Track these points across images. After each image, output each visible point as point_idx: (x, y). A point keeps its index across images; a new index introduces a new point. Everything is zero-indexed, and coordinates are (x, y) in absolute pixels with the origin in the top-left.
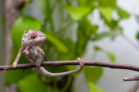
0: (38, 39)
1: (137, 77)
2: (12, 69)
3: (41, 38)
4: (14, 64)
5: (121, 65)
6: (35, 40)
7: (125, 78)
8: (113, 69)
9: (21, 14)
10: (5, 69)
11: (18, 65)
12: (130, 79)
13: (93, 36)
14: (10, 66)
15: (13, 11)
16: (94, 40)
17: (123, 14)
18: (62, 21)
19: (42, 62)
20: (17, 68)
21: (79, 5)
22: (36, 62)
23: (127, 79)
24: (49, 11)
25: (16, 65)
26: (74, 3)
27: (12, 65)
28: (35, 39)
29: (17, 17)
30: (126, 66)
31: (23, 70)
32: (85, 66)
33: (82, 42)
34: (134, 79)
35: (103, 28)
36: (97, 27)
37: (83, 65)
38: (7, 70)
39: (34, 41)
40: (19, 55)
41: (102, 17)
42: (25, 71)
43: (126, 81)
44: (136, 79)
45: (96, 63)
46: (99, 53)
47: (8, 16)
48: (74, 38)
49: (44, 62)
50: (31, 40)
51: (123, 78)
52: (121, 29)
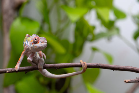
0: (39, 45)
1: (138, 79)
2: (15, 71)
3: (42, 44)
4: (16, 66)
5: (123, 67)
6: (37, 46)
7: (126, 80)
8: (115, 71)
9: (19, 15)
10: (7, 72)
11: (20, 68)
12: (132, 81)
13: (90, 36)
14: (12, 69)
15: (11, 12)
16: (92, 40)
17: (120, 15)
18: (60, 21)
19: (44, 64)
20: (19, 71)
21: (76, 6)
22: (39, 64)
23: (129, 81)
24: (46, 12)
25: (18, 67)
26: (72, 4)
27: (14, 68)
28: (36, 44)
29: (15, 19)
30: (128, 67)
31: (26, 73)
32: (87, 68)
33: (79, 43)
34: (135, 81)
35: (100, 29)
36: (94, 27)
37: (85, 68)
38: (9, 72)
39: (35, 46)
40: (21, 58)
41: (99, 17)
42: (27, 73)
43: (127, 83)
44: (137, 81)
45: (98, 65)
46: (97, 54)
47: (5, 17)
48: (71, 39)
49: (46, 64)
50: (33, 45)
51: (124, 80)
52: (118, 30)
